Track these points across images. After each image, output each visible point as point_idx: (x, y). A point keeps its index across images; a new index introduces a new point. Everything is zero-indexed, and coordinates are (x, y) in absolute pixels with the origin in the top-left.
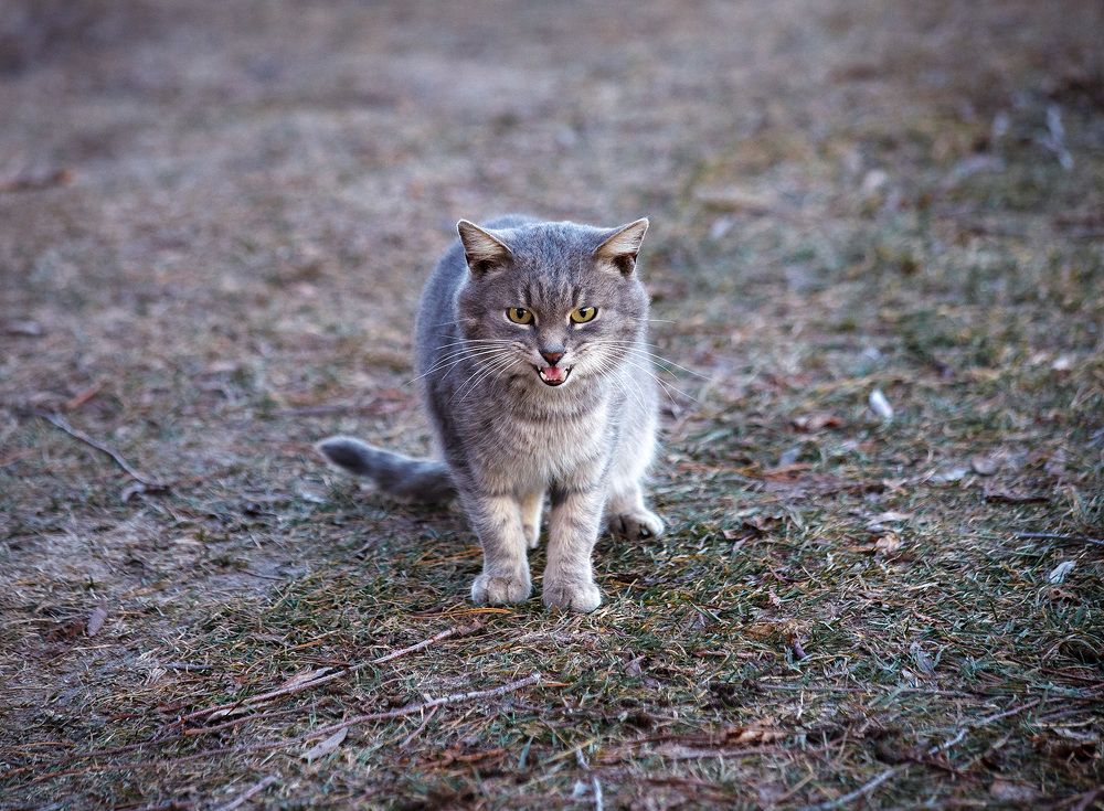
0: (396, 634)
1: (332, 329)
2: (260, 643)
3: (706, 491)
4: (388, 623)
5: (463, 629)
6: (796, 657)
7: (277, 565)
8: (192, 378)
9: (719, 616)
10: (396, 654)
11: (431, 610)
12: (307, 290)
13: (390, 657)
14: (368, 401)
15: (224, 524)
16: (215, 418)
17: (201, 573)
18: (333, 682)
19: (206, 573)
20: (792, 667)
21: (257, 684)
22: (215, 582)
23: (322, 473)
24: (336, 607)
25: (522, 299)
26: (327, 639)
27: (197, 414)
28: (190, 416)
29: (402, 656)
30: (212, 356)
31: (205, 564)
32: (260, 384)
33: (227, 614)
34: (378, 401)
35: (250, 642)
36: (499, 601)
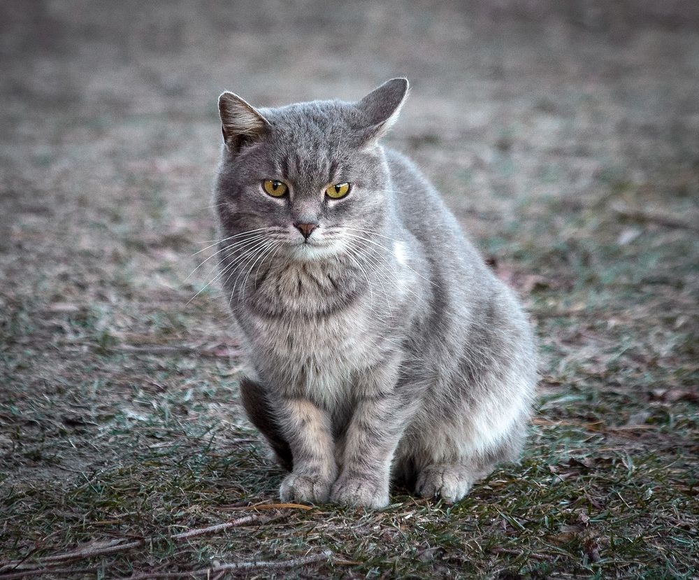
0: (197, 520)
1: (189, 288)
2: (60, 519)
3: (543, 438)
4: (192, 509)
5: (263, 518)
6: (591, 560)
7: (90, 464)
8: (30, 314)
9: (525, 525)
10: (193, 532)
11: (238, 503)
12: (169, 256)
13: (187, 534)
14: (211, 346)
15: (43, 429)
16: (49, 349)
17: (11, 464)
18: (127, 550)
19: (17, 465)
20: (584, 566)
21: (52, 549)
22: (24, 473)
23: (152, 399)
24: (142, 495)
25: (279, 171)
26: (127, 519)
27: (31, 344)
28: (24, 345)
29: (200, 535)
30: (57, 298)
31: (17, 457)
32: (102, 324)
33: (31, 493)
34: (223, 347)
35: (50, 517)
36: (305, 499)
